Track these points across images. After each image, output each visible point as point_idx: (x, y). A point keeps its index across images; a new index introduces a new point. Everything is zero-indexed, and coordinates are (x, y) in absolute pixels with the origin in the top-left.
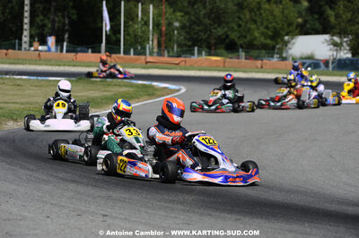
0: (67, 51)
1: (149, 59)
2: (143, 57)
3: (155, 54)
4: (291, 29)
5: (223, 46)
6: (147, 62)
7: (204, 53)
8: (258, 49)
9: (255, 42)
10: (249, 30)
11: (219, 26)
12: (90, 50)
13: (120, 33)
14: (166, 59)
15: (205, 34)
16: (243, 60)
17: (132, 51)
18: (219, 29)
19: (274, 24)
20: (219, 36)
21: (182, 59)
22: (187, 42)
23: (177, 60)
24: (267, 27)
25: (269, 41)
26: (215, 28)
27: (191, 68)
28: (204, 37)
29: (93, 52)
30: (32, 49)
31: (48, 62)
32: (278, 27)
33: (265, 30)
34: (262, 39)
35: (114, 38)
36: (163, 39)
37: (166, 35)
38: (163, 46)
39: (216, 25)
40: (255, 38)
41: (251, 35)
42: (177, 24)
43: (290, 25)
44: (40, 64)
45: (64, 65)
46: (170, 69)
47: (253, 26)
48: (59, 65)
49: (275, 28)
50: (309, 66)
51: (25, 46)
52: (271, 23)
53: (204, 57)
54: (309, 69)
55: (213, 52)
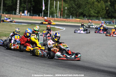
0: (29, 15)
1: (56, 19)
2: (54, 18)
3: (59, 18)
4: (103, 11)
5: (82, 16)
6: (55, 20)
7: (74, 18)
8: (92, 17)
9: (91, 15)
10: (90, 11)
11: (80, 9)
12: (37, 15)
13: (48, 10)
14: (62, 19)
15: (75, 11)
16: (87, 20)
17: (51, 16)
18: (80, 10)
19: (98, 9)
20: (80, 12)
21: (67, 19)
22: (69, 14)
23: (65, 20)
24: (95, 10)
25: (96, 15)
26: (78, 10)
27: (69, 22)
28: (75, 12)
29: (38, 16)
30: (20, 14)
31: (23, 19)
32: (99, 10)
33: (95, 11)
34: (94, 13)
35: (46, 12)
36: (62, 13)
37: (63, 11)
38: (62, 15)
39: (79, 9)
40: (91, 13)
41: (90, 12)
42: (66, 8)
43: (103, 9)
44: (20, 19)
45: (28, 20)
46: (62, 22)
47: (91, 9)
48: (26, 20)
49: (98, 10)
50: (108, 23)
51: (17, 13)
52: (97, 9)
53: (74, 19)
54: (108, 24)
55: (78, 17)
